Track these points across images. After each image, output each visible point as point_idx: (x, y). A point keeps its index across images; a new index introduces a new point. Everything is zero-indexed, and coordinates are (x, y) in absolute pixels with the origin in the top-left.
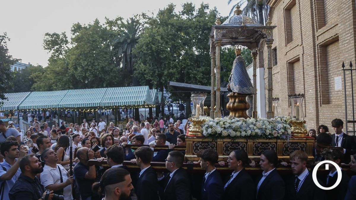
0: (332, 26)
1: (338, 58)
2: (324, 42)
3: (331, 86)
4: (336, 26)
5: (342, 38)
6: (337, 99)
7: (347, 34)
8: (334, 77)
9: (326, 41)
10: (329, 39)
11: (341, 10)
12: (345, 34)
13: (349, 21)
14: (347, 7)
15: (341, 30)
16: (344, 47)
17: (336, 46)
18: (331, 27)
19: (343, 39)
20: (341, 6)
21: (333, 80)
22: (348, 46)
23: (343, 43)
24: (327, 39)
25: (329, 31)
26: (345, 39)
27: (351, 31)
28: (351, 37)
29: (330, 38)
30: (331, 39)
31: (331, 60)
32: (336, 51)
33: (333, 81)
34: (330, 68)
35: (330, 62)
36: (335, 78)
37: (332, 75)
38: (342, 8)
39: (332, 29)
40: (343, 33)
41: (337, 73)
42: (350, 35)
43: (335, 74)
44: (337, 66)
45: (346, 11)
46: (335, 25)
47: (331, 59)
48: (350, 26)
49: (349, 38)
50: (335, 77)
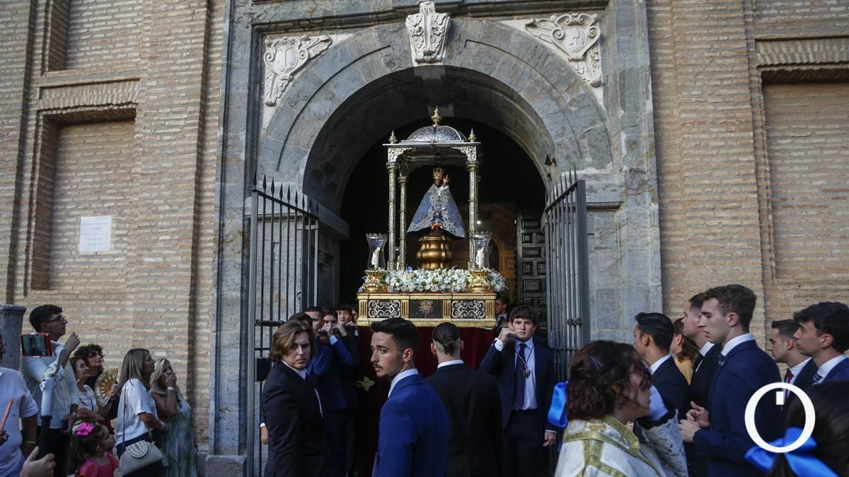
0: (115, 78)
1: (103, 166)
2: (69, 111)
3: (65, 240)
4: (127, 83)
5: (156, 118)
6: (85, 277)
7: (174, 113)
8: (79, 215)
9: (79, 110)
10: (95, 109)
11: (164, 50)
12: (169, 110)
13: (186, 84)
14: (187, 50)
15: (156, 97)
16: (161, 140)
17: (100, 134)
18: (110, 79)
19: (158, 120)
20: (164, 38)
21: (75, 223)
22: (175, 143)
23: (157, 132)
24: (85, 106)
25: (96, 86)
26: (167, 123)
27: (190, 109)
28: (187, 122)
29: (98, 106)
30: (100, 109)
31: (73, 167)
32: (100, 147)
33: (77, 227)
34: (68, 187)
35: (69, 171)
36: (83, 219)
37: (72, 209)
38: (168, 46)
39: (110, 85)
40: (163, 106)
41: (94, 206)
42: (185, 116)
43: (86, 209)
44: (97, 186)
45: (182, 57)
46: (127, 78)
47: (75, 164)
48: (190, 97)
49: (182, 123)
50: (86, 215)
